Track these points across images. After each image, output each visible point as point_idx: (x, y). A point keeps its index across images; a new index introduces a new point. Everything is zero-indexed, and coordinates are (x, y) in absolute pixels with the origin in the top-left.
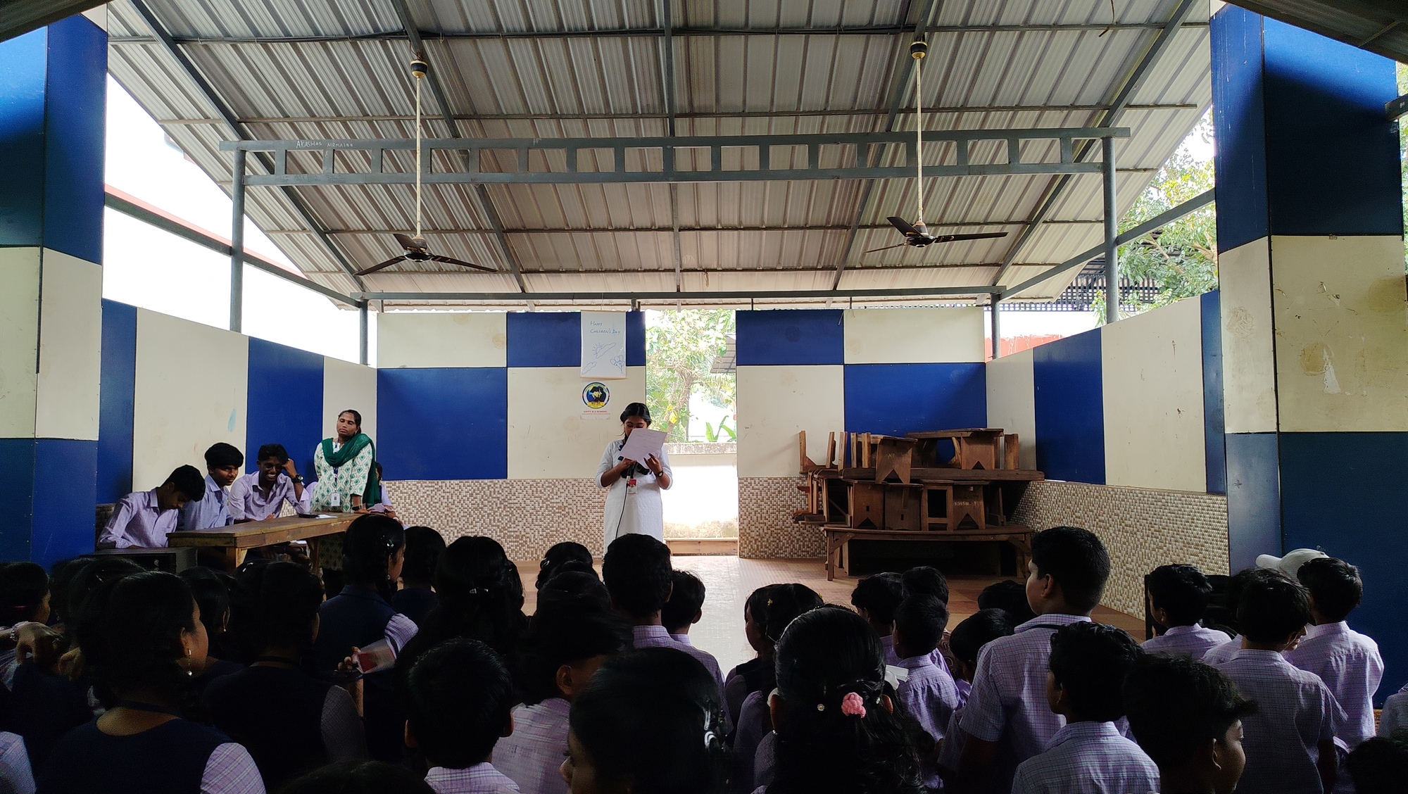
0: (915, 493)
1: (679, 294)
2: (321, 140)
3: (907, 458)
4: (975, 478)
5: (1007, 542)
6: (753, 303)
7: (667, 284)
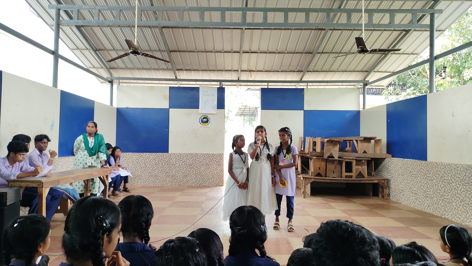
0: (340, 163)
1: (239, 81)
2: (94, 6)
3: (337, 148)
4: (364, 157)
5: (377, 183)
6: (268, 86)
7: (234, 76)
